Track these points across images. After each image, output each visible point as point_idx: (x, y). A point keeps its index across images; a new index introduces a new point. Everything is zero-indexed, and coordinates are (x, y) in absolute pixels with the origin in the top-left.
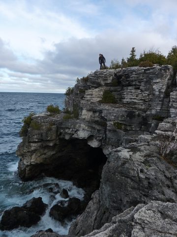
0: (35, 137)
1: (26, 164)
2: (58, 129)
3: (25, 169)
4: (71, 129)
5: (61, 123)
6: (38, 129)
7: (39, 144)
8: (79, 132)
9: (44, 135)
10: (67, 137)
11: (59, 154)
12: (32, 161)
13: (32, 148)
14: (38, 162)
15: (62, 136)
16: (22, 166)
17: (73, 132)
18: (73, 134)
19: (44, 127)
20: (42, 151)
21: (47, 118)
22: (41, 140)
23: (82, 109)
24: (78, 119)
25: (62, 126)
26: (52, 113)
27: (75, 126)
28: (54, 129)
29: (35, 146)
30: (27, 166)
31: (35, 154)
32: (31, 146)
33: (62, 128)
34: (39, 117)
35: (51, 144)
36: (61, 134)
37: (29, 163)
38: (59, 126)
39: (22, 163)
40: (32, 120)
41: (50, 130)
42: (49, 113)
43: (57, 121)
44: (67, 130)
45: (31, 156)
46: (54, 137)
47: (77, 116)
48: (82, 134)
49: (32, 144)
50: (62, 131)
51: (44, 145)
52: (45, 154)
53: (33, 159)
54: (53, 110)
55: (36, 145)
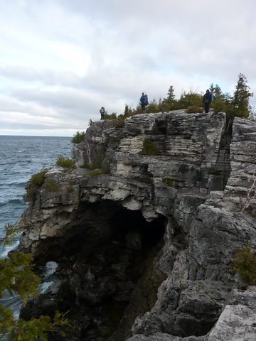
0: (51, 200)
1: (34, 239)
2: (81, 188)
3: (31, 246)
4: (100, 189)
5: (86, 182)
6: (55, 191)
7: (55, 210)
8: (112, 193)
9: (64, 197)
10: (92, 199)
11: (75, 224)
12: (42, 234)
13: (45, 217)
14: (51, 235)
15: (84, 199)
16: (26, 243)
17: (103, 193)
18: (103, 195)
19: (64, 188)
20: (54, 219)
21: (64, 175)
22: (60, 205)
23: (116, 162)
24: (111, 175)
25: (88, 185)
26: (66, 169)
27: (107, 184)
28: (76, 190)
29: (49, 214)
30: (35, 241)
31: (45, 225)
32: (43, 214)
33: (87, 188)
34: (55, 174)
35: (70, 210)
36: (84, 195)
37: (37, 238)
38: (83, 185)
39: (25, 239)
40: (45, 178)
41: (71, 191)
42: (62, 169)
43: (79, 179)
44: (94, 191)
45: (40, 228)
46: (76, 200)
47: (108, 172)
48: (117, 195)
49: (44, 211)
50: (86, 191)
51: (60, 211)
52: (57, 224)
53: (46, 231)
54: (65, 165)
55: (50, 211)
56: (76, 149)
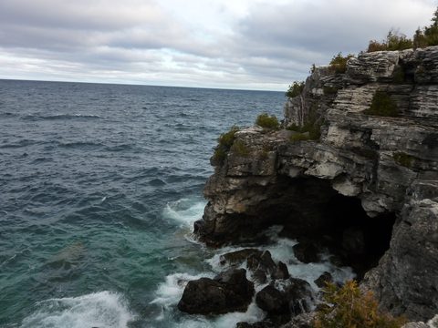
0: (239, 168)
1: (218, 211)
2: (278, 157)
3: (215, 220)
4: (303, 160)
5: (285, 148)
6: (245, 156)
7: (243, 180)
8: (318, 167)
9: (254, 165)
10: (293, 173)
11: (273, 202)
12: (228, 207)
13: (232, 187)
14: (239, 211)
15: (283, 171)
16: (210, 215)
17: (307, 166)
18: (307, 169)
19: (255, 153)
20: (245, 192)
21: (259, 137)
22: (247, 175)
23: (328, 124)
24: (319, 142)
25: (287, 153)
26: (267, 129)
27: (312, 154)
28: (271, 157)
29: (236, 184)
30: (220, 215)
31: (233, 197)
32: (228, 183)
33: (287, 157)
34: (247, 134)
35: (264, 183)
36: (282, 166)
37: (222, 212)
38: (282, 152)
39: (210, 210)
40: (235, 138)
41: (264, 157)
42: (261, 129)
43: (277, 143)
44: (294, 161)
45: (227, 199)
46: (270, 171)
47: (317, 137)
48: (325, 170)
49: (231, 180)
50: (285, 161)
51: (251, 183)
52: (249, 198)
53: (232, 205)
54: (267, 124)
55: (238, 181)
56: (290, 105)
